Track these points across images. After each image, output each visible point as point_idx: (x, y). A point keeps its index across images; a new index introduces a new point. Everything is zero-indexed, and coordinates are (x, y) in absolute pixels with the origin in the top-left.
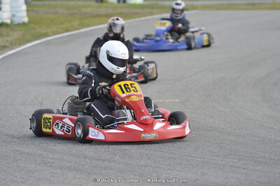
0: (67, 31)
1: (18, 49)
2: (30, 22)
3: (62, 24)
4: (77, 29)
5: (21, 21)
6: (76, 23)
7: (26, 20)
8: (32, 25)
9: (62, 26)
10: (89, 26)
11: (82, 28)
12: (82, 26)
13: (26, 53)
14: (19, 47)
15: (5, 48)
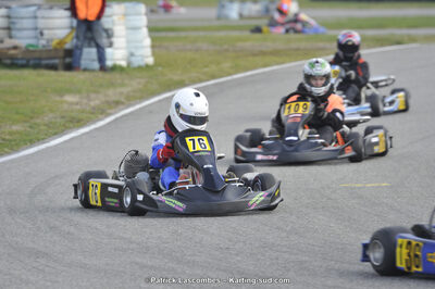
0: (213, 77)
1: (138, 107)
2: (156, 64)
3: (206, 66)
4: (230, 74)
5: (142, 63)
6: (227, 65)
7: (150, 61)
8: (160, 69)
9: (206, 70)
10: (247, 69)
11: (237, 72)
12: (237, 69)
13: (151, 112)
14: (140, 103)
15: (117, 104)
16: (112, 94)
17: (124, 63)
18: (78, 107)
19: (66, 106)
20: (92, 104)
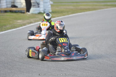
15: (31, 23)
16: (32, 20)
17: (43, 12)
18: (19, 24)
19: (15, 23)
20: (24, 23)
